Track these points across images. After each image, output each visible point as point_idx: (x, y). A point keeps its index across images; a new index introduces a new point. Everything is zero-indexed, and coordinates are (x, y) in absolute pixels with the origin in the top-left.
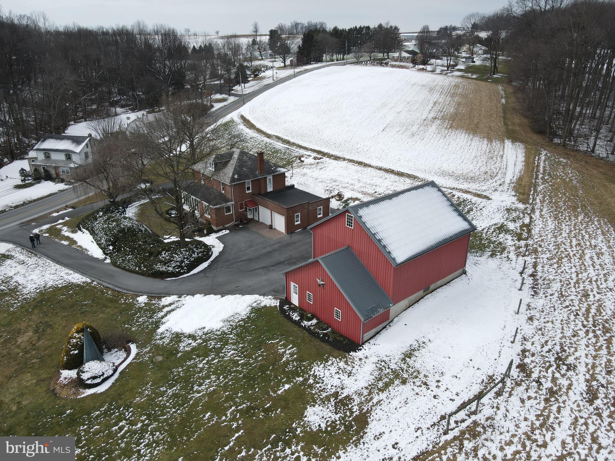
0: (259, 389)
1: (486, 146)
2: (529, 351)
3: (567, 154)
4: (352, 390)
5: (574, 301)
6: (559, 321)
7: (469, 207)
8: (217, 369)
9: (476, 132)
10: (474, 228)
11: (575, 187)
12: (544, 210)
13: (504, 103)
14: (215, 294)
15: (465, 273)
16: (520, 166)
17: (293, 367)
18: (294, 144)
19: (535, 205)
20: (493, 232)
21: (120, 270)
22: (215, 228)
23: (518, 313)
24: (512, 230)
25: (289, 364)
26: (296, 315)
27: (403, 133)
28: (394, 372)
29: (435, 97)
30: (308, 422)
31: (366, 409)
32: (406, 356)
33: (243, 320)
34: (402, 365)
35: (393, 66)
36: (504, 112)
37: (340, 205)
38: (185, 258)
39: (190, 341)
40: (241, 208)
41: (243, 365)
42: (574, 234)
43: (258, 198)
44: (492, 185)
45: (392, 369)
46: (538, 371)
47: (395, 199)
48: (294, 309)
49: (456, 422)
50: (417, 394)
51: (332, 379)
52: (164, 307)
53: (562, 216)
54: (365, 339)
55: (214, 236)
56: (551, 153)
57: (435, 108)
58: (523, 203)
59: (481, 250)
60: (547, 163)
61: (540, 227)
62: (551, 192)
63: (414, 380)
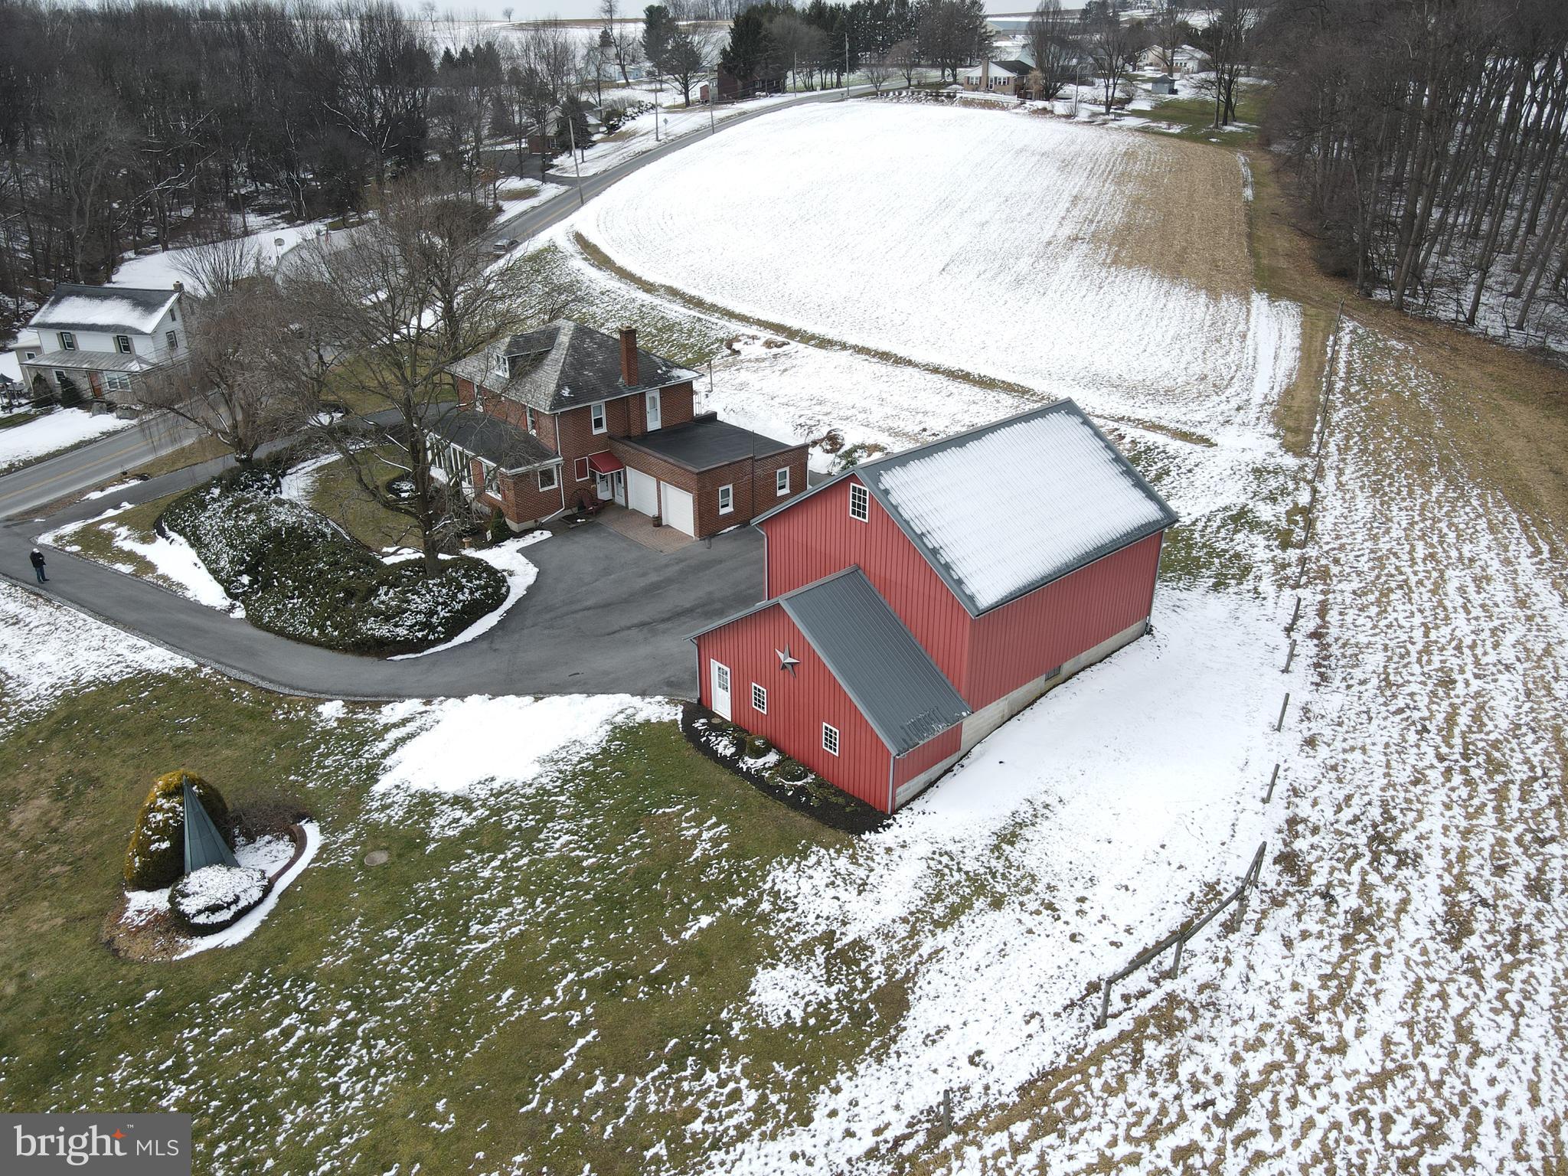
0: (636, 928)
1: (1204, 309)
2: (1305, 821)
3: (1405, 329)
4: (869, 927)
5: (1417, 698)
6: (1380, 748)
7: (1160, 464)
8: (526, 881)
9: (1179, 273)
10: (1171, 518)
11: (1425, 413)
12: (1347, 472)
13: (1251, 198)
14: (518, 694)
15: (1148, 630)
16: (1289, 359)
17: (720, 873)
18: (713, 308)
19: (1326, 458)
20: (1219, 528)
21: (271, 636)
22: (514, 526)
23: (1279, 730)
24: (1267, 523)
25: (710, 866)
26: (725, 741)
27: (994, 278)
28: (972, 879)
29: (1076, 183)
30: (760, 1005)
31: (903, 971)
32: (1003, 841)
33: (591, 758)
34: (993, 863)
35: (968, 103)
36: (1250, 223)
37: (834, 464)
38: (438, 604)
39: (458, 814)
40: (581, 474)
41: (593, 870)
42: (1421, 530)
43: (623, 449)
44: (1219, 409)
45: (967, 873)
46: (1326, 869)
47: (973, 446)
48: (719, 727)
49: (1126, 998)
50: (1030, 931)
51: (819, 900)
52: (387, 728)
53: (1390, 485)
54: (900, 800)
55: (511, 546)
56: (1365, 325)
57: (1075, 212)
58: (1296, 455)
59: (1189, 573)
60: (1356, 351)
61: (1337, 513)
62: (1366, 427)
63: (1021, 899)
